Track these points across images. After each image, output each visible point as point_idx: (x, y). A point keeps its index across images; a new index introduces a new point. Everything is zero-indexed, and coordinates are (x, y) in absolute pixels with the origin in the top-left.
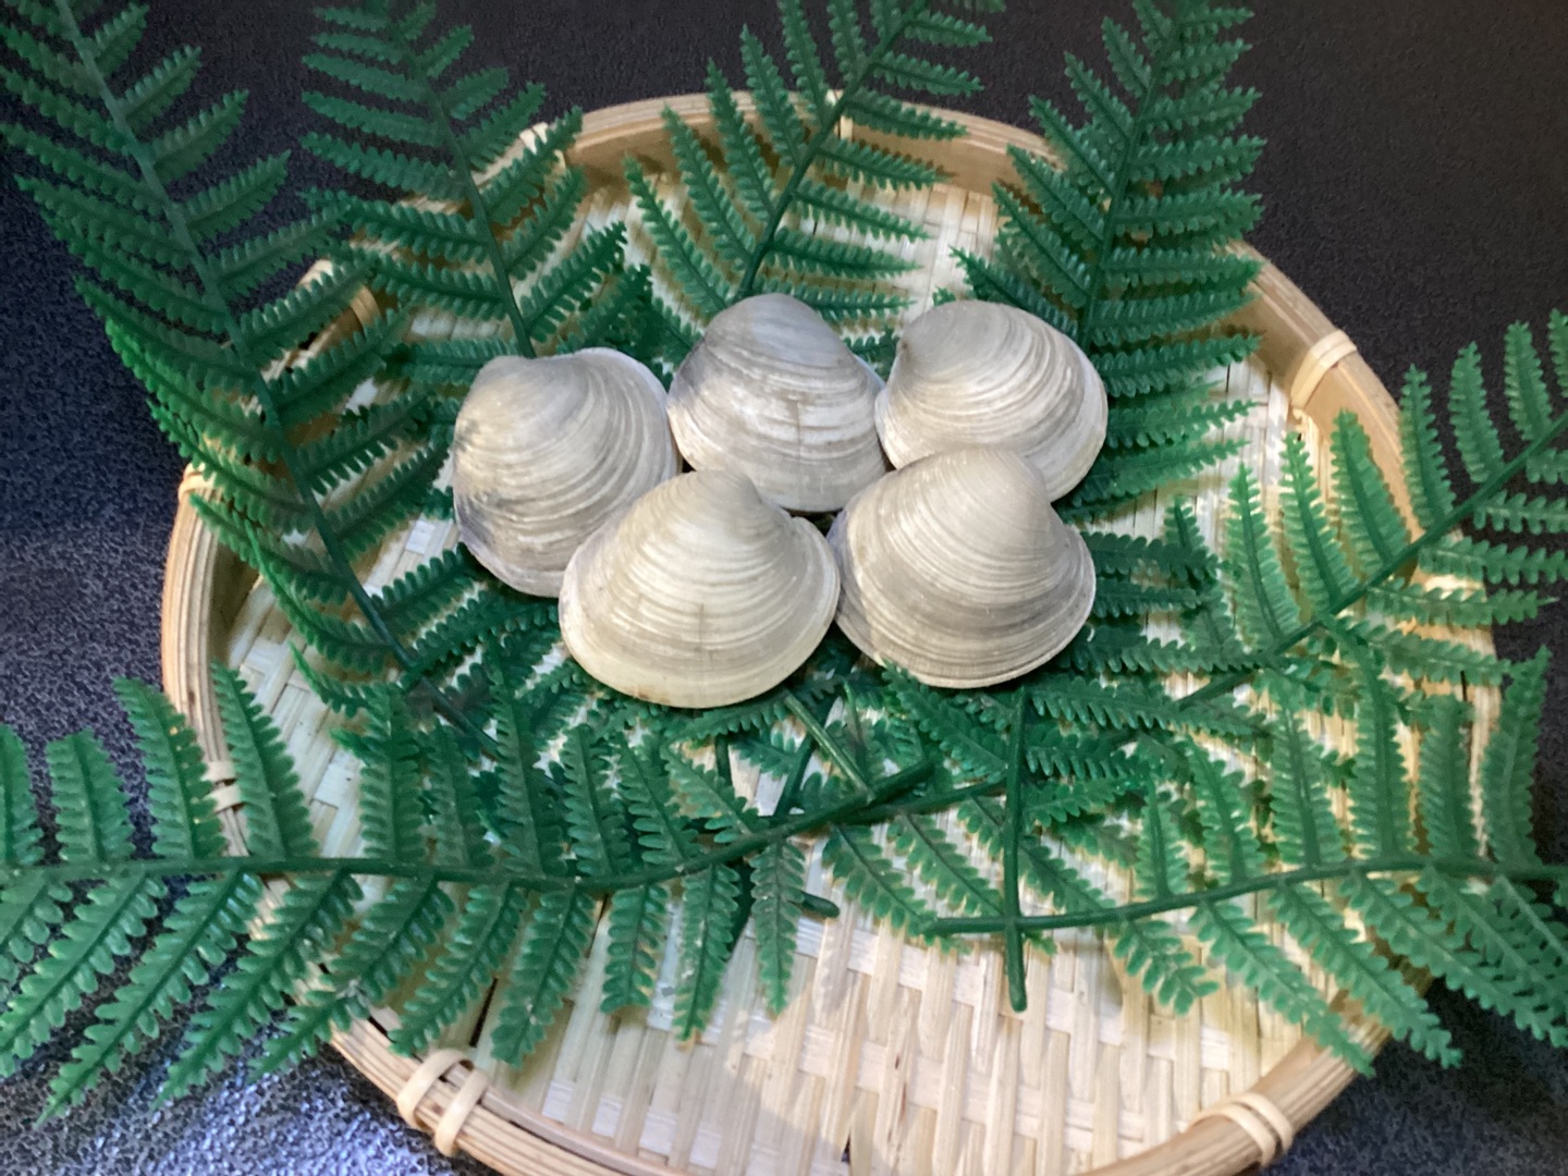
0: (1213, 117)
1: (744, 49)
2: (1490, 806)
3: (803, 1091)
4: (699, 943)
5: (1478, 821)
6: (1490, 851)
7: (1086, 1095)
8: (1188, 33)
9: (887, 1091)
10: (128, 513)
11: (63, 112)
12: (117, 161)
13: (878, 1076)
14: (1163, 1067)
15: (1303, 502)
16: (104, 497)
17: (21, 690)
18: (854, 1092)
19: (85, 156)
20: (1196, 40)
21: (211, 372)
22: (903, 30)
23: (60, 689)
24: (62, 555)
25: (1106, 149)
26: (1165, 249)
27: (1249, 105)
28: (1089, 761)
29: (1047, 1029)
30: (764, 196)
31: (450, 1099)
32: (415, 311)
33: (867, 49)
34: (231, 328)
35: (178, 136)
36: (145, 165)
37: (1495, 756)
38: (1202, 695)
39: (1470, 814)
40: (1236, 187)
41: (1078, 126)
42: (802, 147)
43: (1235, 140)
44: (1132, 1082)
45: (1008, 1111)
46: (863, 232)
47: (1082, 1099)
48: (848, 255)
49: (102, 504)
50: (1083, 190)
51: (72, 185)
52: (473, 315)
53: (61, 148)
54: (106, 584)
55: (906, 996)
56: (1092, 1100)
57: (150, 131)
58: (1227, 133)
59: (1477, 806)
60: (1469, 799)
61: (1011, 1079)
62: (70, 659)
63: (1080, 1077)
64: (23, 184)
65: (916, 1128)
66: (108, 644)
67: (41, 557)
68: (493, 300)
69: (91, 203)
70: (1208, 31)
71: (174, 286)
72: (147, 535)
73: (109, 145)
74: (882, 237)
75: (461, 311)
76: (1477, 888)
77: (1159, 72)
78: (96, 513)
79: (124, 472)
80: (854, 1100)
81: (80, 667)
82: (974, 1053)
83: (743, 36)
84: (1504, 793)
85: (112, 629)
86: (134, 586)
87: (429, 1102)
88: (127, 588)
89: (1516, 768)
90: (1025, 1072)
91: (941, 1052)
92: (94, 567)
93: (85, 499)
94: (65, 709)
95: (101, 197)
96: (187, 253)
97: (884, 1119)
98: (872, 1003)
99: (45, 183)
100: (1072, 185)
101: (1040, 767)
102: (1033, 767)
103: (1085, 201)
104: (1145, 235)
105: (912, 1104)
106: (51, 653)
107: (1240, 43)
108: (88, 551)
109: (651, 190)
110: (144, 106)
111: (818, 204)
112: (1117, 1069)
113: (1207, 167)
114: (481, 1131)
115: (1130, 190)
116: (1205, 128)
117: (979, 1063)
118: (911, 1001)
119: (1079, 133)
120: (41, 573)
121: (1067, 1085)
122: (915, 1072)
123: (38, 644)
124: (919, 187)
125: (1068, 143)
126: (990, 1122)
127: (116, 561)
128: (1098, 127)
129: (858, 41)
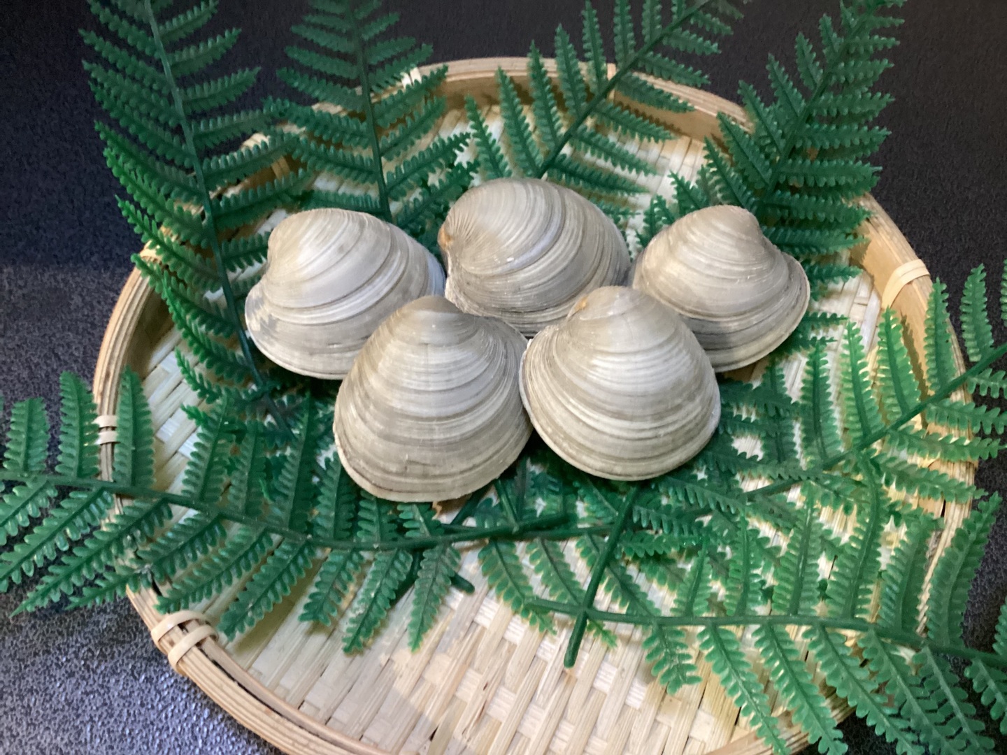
0: (858, 110)
1: (558, 38)
2: (934, 599)
3: (419, 691)
4: (373, 595)
5: (923, 608)
6: (926, 630)
7: (605, 737)
8: (852, 51)
9: (474, 703)
10: (105, 260)
11: (124, 29)
12: (150, 60)
13: (470, 691)
14: (663, 730)
15: (855, 369)
16: (94, 249)
17: (23, 353)
18: (452, 699)
19: (130, 55)
20: (857, 55)
21: (177, 189)
22: (661, 38)
23: (45, 355)
24: (63, 280)
25: (783, 122)
26: (810, 196)
27: (884, 105)
28: (674, 523)
29: (592, 688)
30: (554, 133)
31: (180, 638)
32: (317, 174)
33: (636, 48)
34: (196, 166)
35: (192, 51)
36: (167, 65)
37: (946, 564)
38: (765, 492)
39: (918, 601)
40: (865, 161)
41: (767, 105)
42: (584, 105)
43: (870, 128)
44: (639, 734)
45: (549, 733)
46: (615, 165)
47: (602, 738)
48: (603, 176)
49: (92, 254)
50: (762, 149)
51: (117, 71)
52: (355, 179)
53: (117, 49)
54: (83, 299)
55: (506, 646)
56: (607, 741)
57: (174, 46)
58: (867, 123)
59: (925, 597)
60: (920, 590)
61: (558, 714)
62: (54, 339)
63: (605, 724)
64: (86, 65)
65: (484, 730)
66: (77, 333)
67: (52, 280)
68: (369, 172)
69: (127, 82)
70: (866, 51)
71: (167, 135)
72: (113, 274)
73: (148, 52)
74: (626, 170)
75: (348, 176)
76: (906, 654)
77: (827, 76)
78: (88, 259)
79: (108, 237)
80: (450, 703)
81: (59, 345)
82: (539, 692)
83: (559, 30)
84: (947, 592)
85: (81, 326)
86: (99, 302)
87: (167, 638)
88: (95, 303)
89: (959, 576)
90: (569, 711)
91: (517, 686)
92: (79, 289)
93: (82, 251)
94: (45, 367)
95: (133, 79)
96: (179, 118)
97: (465, 719)
98: (482, 646)
99: (100, 68)
100: (755, 143)
101: (640, 520)
102: (635, 519)
103: (763, 156)
104: (799, 185)
105: (486, 714)
106: (45, 335)
107: (886, 62)
108: (78, 279)
109: (481, 119)
110: (173, 32)
111: (588, 142)
112: (631, 724)
113: (848, 144)
114: (193, 662)
115: (793, 152)
116: (852, 117)
117: (539, 698)
118: (509, 651)
119: (767, 110)
120: (49, 289)
121: (595, 726)
122: (495, 694)
123: (39, 329)
124: (657, 141)
125: (759, 115)
126: (534, 738)
127: (93, 286)
128: (780, 106)
129: (632, 42)
